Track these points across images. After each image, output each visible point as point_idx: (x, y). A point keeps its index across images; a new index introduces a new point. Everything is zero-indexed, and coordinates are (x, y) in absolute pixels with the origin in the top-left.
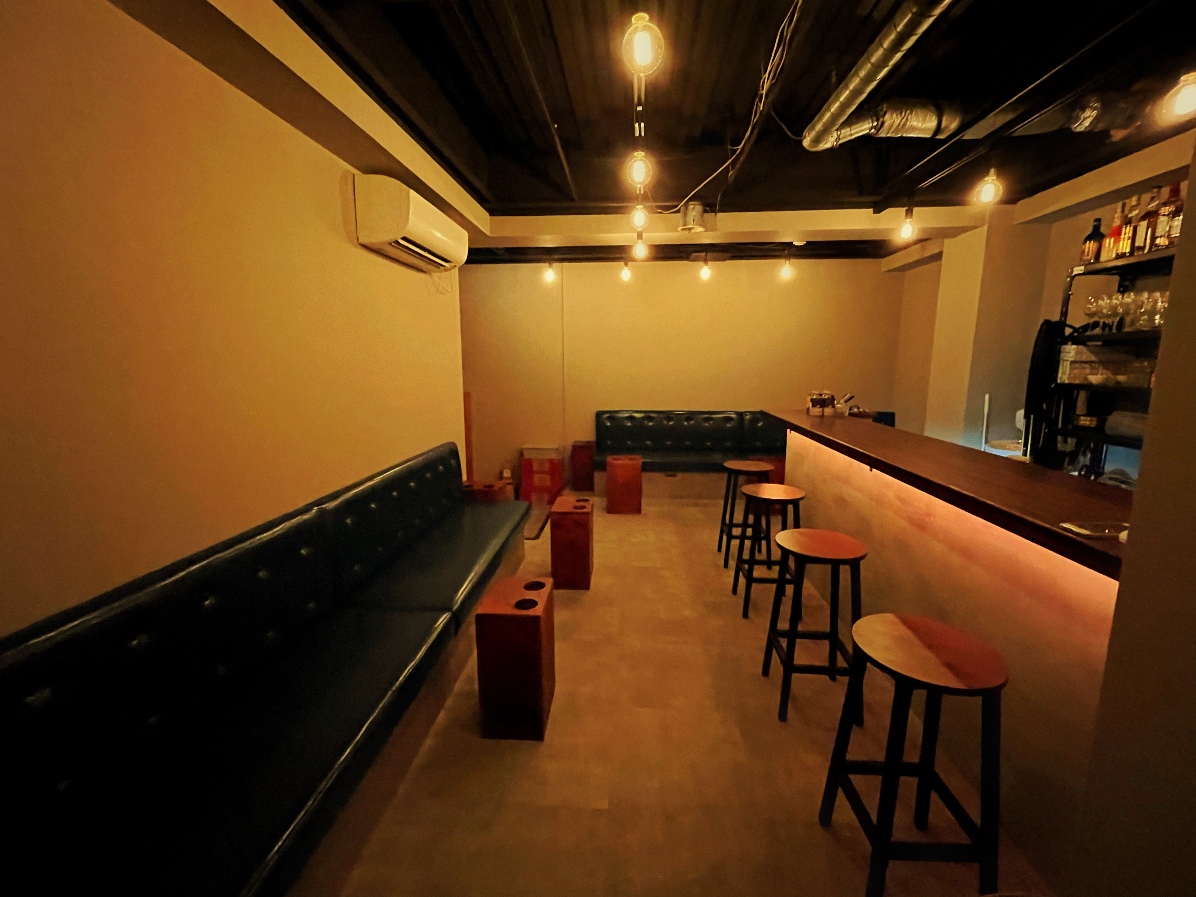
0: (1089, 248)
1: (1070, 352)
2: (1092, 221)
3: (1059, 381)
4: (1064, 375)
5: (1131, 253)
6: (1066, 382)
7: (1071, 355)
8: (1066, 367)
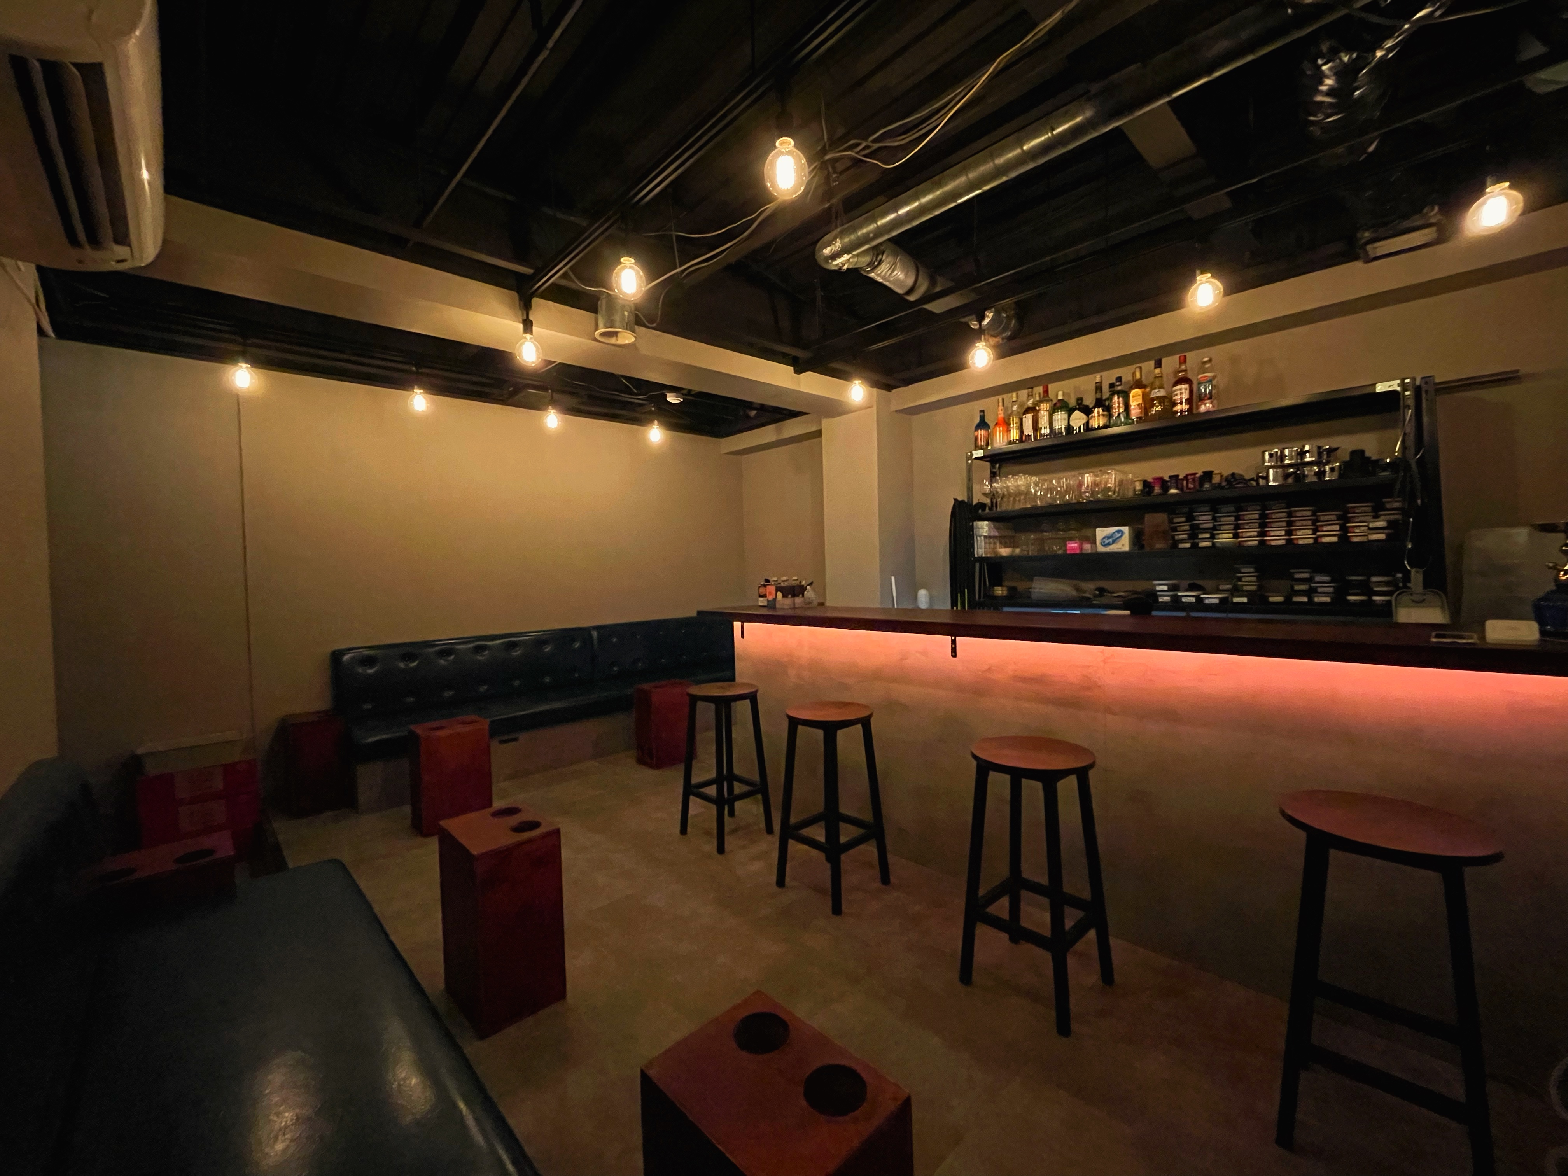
0: (981, 435)
1: (984, 528)
2: (979, 412)
3: (976, 556)
4: (981, 549)
5: (1021, 440)
6: (983, 556)
7: (985, 530)
8: (981, 542)
